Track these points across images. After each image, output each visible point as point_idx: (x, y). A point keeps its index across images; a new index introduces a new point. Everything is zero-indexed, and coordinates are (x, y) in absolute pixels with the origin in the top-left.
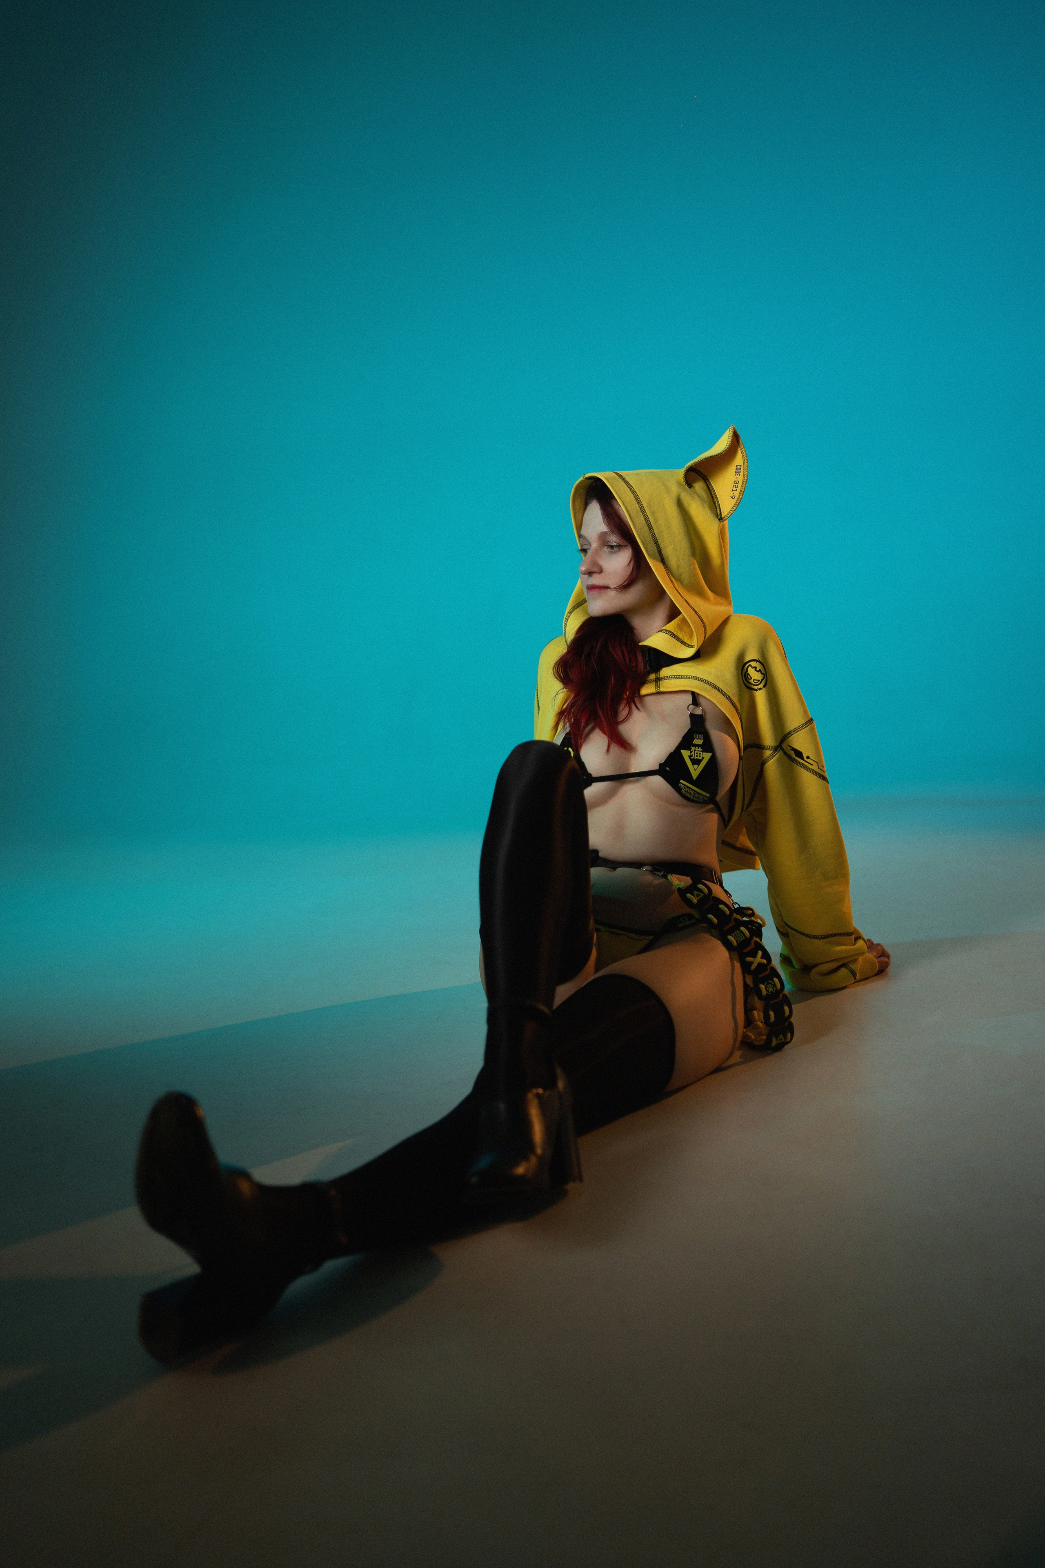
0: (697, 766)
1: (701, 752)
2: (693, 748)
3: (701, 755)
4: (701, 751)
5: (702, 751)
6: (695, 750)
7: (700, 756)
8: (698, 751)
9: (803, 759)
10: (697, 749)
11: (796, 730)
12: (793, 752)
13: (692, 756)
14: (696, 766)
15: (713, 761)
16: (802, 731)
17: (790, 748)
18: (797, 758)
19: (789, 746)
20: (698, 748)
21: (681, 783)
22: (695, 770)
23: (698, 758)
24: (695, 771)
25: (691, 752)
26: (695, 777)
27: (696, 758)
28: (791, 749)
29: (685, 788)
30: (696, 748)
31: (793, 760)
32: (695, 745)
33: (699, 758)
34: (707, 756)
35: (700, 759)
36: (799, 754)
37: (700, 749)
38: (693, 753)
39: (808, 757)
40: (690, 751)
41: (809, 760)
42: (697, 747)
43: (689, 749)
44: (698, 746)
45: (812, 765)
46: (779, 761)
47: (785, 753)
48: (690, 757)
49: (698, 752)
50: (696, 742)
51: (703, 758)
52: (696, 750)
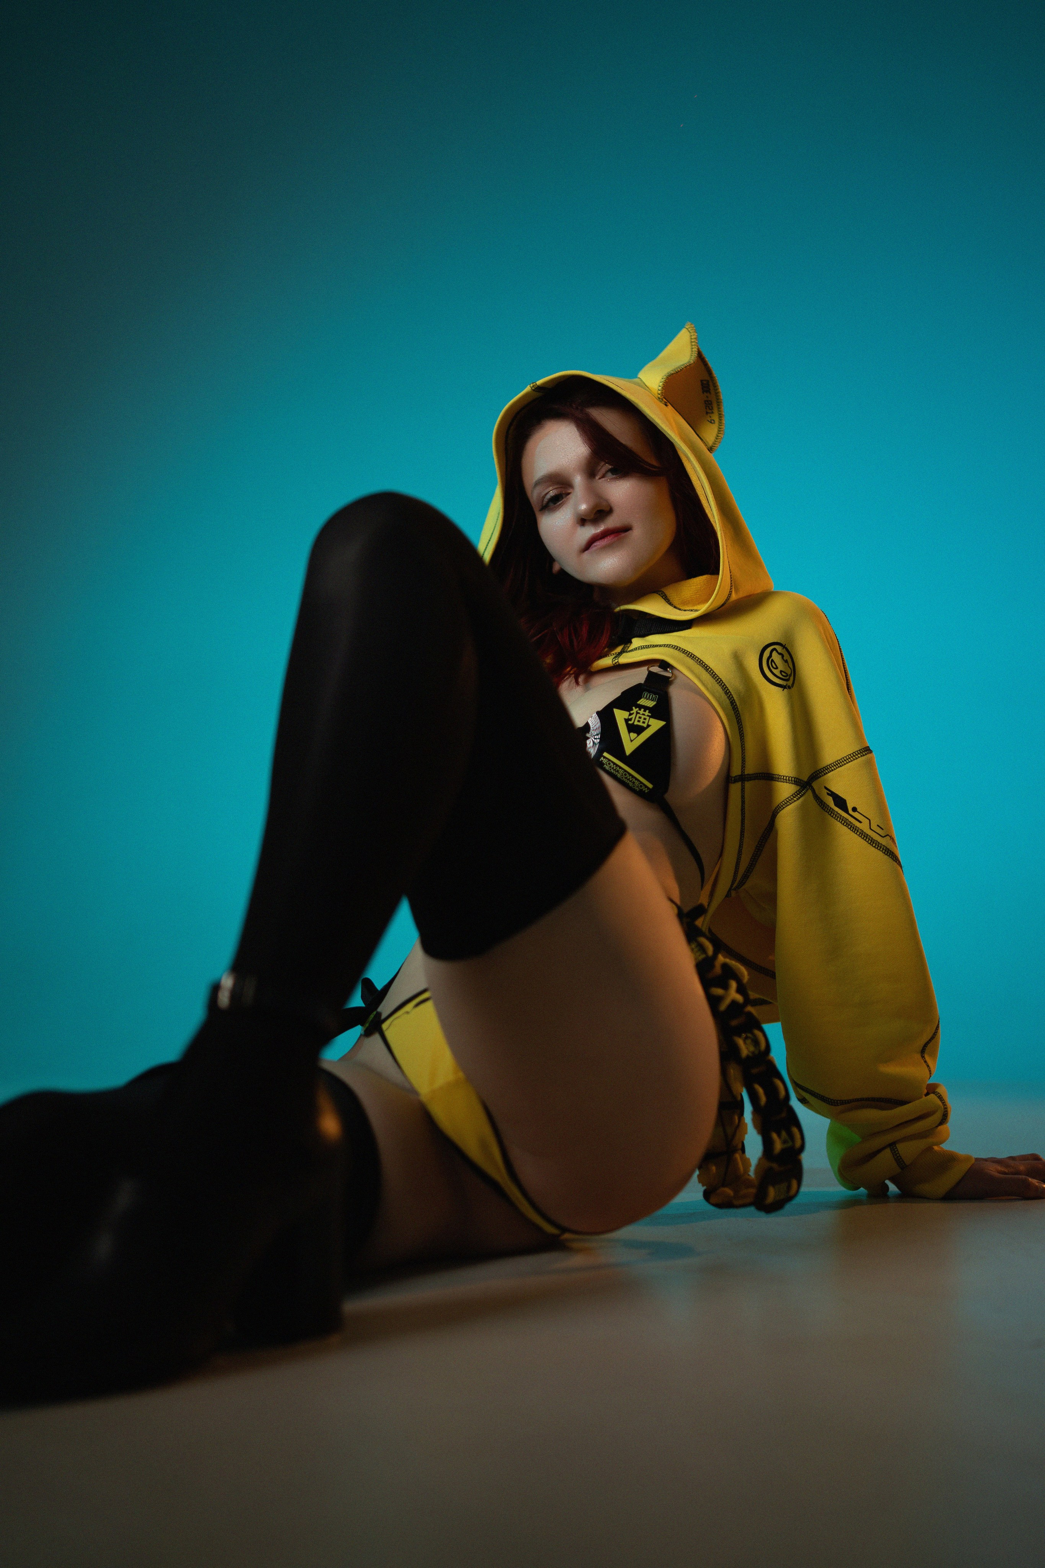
0: (635, 735)
1: (648, 718)
2: (635, 710)
3: (646, 722)
4: (648, 716)
5: (650, 717)
6: (637, 713)
7: (644, 722)
8: (643, 714)
9: (846, 811)
10: (642, 712)
11: (839, 764)
12: (830, 799)
13: (631, 720)
14: (633, 735)
15: (665, 736)
16: (847, 765)
17: (826, 791)
18: (837, 809)
19: (826, 788)
20: (645, 711)
21: (604, 757)
22: (632, 741)
23: (641, 724)
24: (630, 743)
25: (630, 714)
26: (628, 752)
27: (636, 723)
28: (828, 794)
29: (609, 764)
30: (640, 710)
31: (831, 812)
32: (640, 707)
33: (643, 725)
34: (656, 725)
35: (643, 727)
36: (841, 803)
37: (647, 713)
38: (634, 716)
39: (854, 809)
40: (628, 713)
41: (855, 814)
42: (642, 710)
43: (628, 709)
44: (645, 708)
45: (860, 822)
46: (803, 809)
47: (817, 798)
48: (627, 721)
49: (643, 717)
50: (642, 702)
51: (648, 726)
52: (639, 713)
